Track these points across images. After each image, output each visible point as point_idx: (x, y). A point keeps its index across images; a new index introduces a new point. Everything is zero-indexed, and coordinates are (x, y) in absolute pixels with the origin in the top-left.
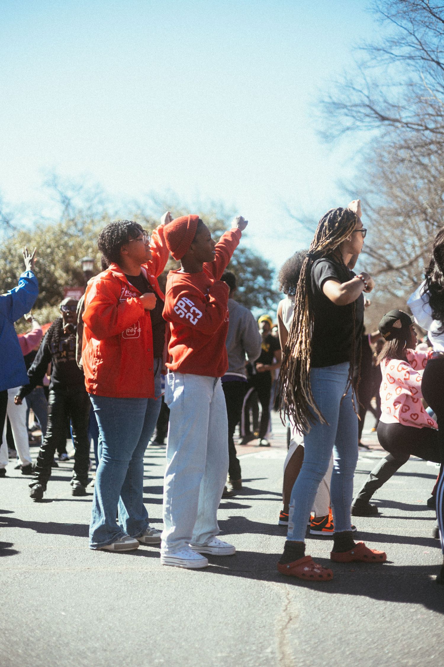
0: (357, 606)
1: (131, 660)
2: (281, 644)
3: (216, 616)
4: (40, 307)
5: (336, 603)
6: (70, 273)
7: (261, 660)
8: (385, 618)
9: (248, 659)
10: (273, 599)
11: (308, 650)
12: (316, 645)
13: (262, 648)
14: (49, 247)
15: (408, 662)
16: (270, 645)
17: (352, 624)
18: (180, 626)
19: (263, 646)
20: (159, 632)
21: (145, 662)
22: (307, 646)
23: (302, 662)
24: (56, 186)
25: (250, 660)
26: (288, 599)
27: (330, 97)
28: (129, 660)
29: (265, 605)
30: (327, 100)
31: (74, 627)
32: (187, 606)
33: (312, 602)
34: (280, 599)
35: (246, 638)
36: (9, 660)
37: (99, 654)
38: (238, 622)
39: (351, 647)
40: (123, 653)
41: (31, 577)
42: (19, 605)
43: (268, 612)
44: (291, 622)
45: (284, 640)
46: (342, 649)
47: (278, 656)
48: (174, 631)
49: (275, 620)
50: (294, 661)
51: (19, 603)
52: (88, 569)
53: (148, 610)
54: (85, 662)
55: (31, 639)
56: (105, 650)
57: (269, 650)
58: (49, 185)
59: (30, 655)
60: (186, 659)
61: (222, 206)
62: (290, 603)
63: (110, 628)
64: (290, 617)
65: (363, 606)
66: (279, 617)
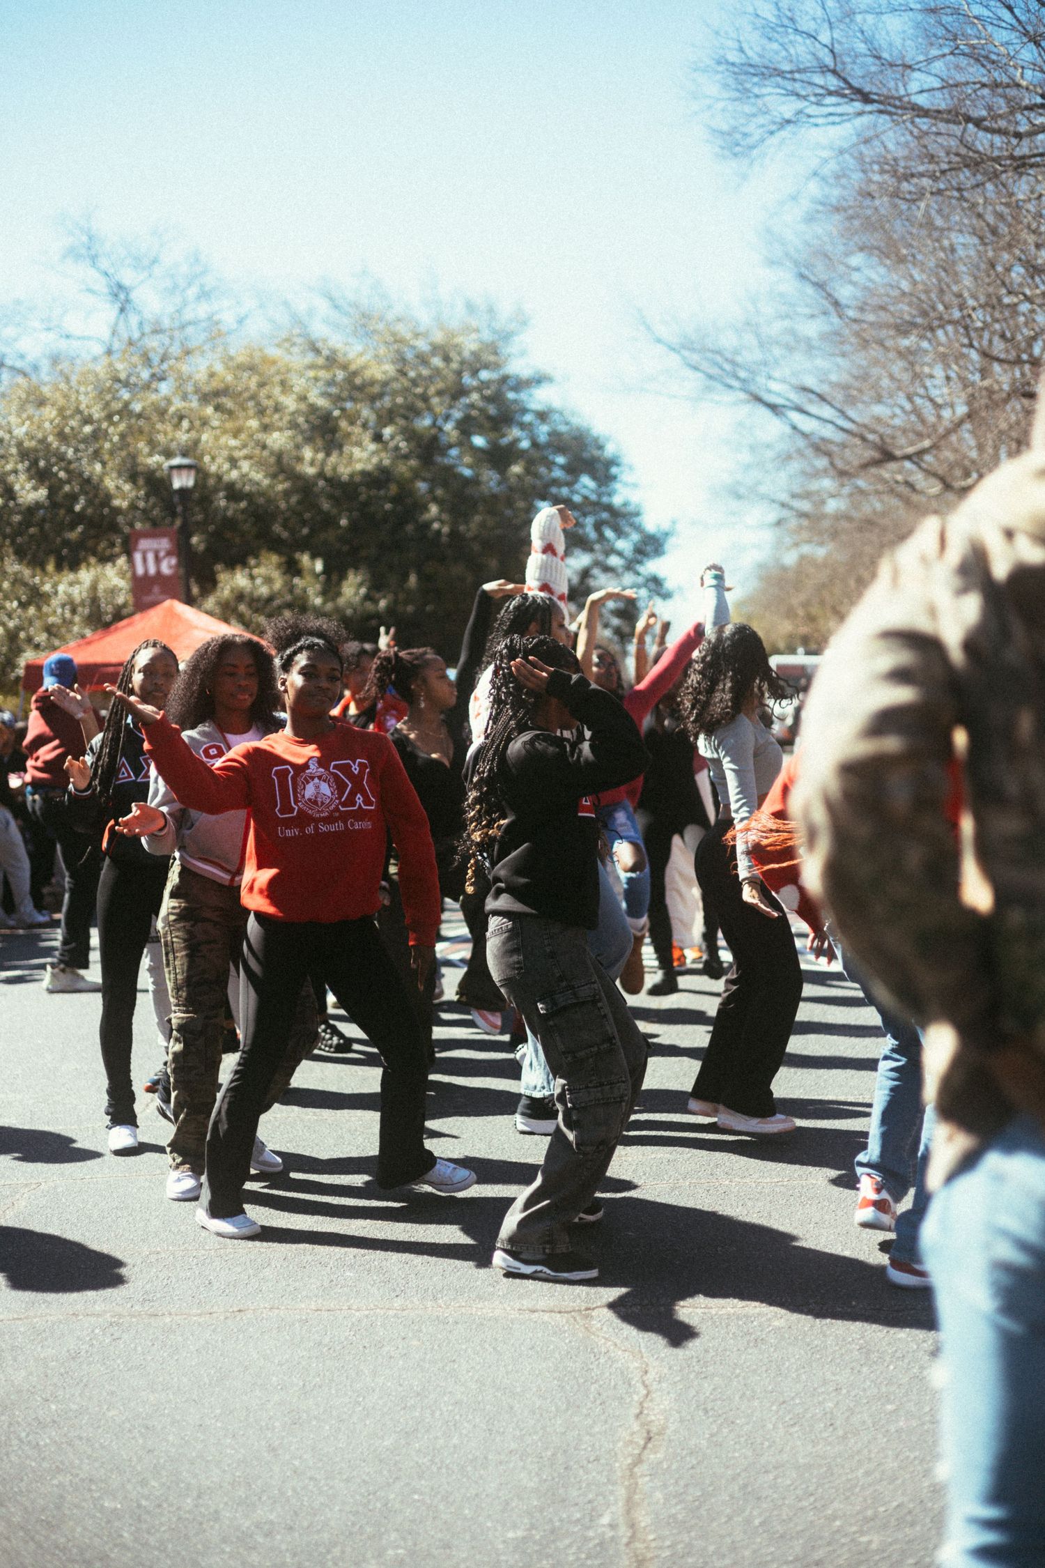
0: (781, 1400)
1: (343, 1552)
2: (630, 1505)
3: (503, 1433)
4: (74, 566)
5: (741, 1392)
6: (141, 482)
7: (591, 1545)
8: (835, 1429)
9: (567, 1542)
10: (615, 1387)
11: (680, 1517)
12: (697, 1503)
13: (594, 1515)
14: (88, 420)
15: (870, 1542)
16: (608, 1505)
17: (770, 1447)
18: (432, 1461)
19: (593, 1509)
20: (391, 1480)
21: (369, 1555)
22: (679, 1507)
23: (669, 1547)
24: (94, 259)
25: (570, 1546)
26: (646, 1386)
27: (741, 50)
28: (336, 1551)
29: (598, 1402)
30: (733, 57)
31: (224, 1471)
32: (445, 1409)
33: (692, 1392)
34: (630, 1384)
35: (561, 1491)
36: (108, 1556)
37: (279, 1537)
38: (547, 1449)
39: (765, 1506)
40: (326, 1536)
41: (125, 1336)
42: (110, 1414)
43: (606, 1422)
44: (650, 1445)
45: (635, 1492)
46: (747, 1513)
47: (624, 1532)
48: (420, 1477)
49: (619, 1441)
50: (653, 1545)
51: (108, 1409)
52: (240, 1311)
53: (368, 1422)
54: (254, 1558)
55: (144, 1503)
56: (291, 1528)
57: (605, 1520)
58: (78, 257)
59: (146, 1544)
60: (447, 1546)
61: (491, 310)
62: (649, 1398)
63: (295, 1472)
64: (648, 1432)
65: (793, 1399)
66: (625, 1435)
